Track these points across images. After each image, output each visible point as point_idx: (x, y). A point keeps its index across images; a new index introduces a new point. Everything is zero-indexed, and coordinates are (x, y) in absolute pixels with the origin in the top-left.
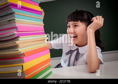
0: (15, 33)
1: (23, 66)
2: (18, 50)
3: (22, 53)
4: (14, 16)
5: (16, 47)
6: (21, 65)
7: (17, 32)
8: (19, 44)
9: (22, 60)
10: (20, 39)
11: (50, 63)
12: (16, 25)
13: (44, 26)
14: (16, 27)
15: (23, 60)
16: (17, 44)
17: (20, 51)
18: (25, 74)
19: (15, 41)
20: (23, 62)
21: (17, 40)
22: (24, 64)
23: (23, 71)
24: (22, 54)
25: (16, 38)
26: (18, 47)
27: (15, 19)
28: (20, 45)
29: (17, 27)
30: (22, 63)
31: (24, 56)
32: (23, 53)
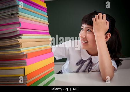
0: (18, 29)
1: (24, 69)
2: (20, 50)
3: (24, 53)
4: (18, 10)
5: (18, 46)
6: (23, 68)
7: (20, 28)
8: (22, 43)
9: (23, 63)
10: (23, 37)
11: (53, 68)
12: (19, 20)
13: (48, 25)
14: (19, 23)
15: (25, 62)
16: (19, 42)
17: (22, 51)
18: (26, 79)
19: (17, 39)
20: (25, 65)
21: (20, 38)
22: (26, 67)
23: (25, 75)
24: (24, 55)
25: (19, 36)
26: (19, 46)
27: (18, 13)
28: (23, 45)
29: (21, 23)
30: (23, 66)
31: (27, 57)
32: (26, 54)
